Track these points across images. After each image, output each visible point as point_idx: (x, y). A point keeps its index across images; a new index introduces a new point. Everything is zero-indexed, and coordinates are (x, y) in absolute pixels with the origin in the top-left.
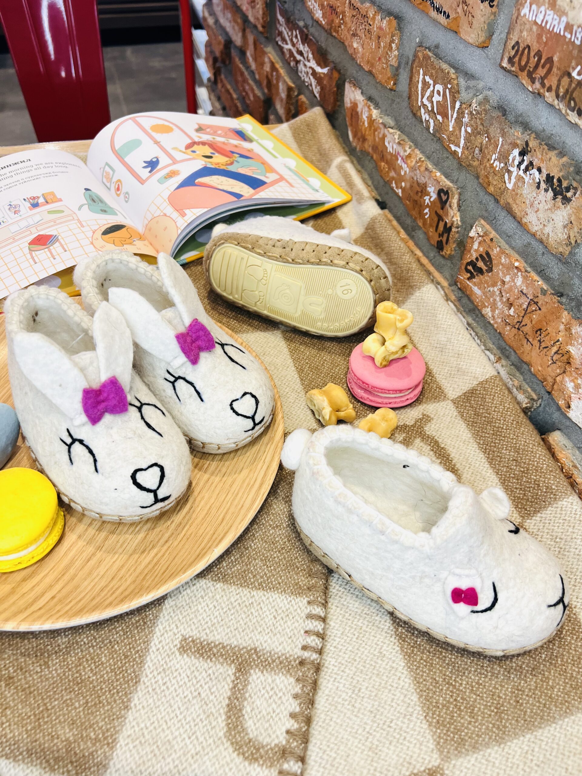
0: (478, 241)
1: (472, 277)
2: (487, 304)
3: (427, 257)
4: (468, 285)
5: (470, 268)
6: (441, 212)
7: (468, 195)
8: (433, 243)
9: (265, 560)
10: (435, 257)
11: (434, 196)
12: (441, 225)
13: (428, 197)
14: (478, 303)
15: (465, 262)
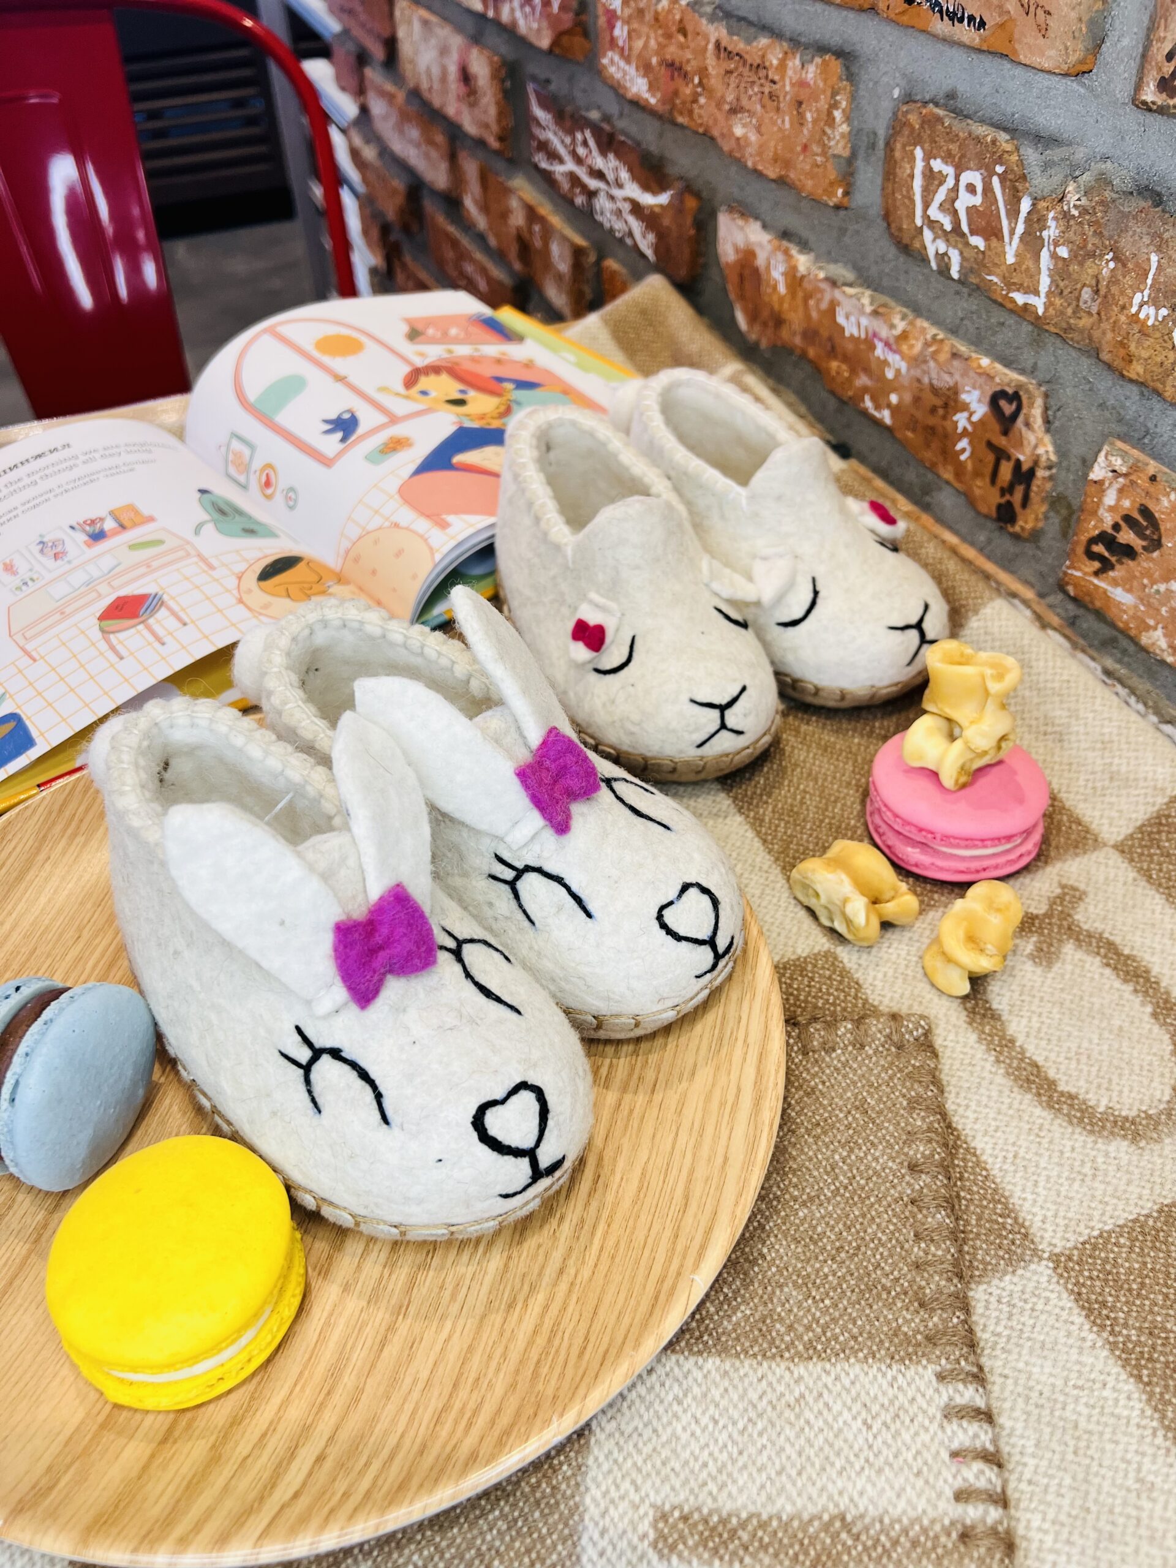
0: (1116, 486)
1: (1106, 566)
2: (1152, 622)
3: (972, 544)
4: (1097, 587)
5: (1099, 548)
6: (1002, 441)
7: (1068, 393)
8: (984, 510)
9: (805, 1284)
10: (989, 541)
11: (980, 410)
12: (1006, 471)
13: (965, 414)
14: (1126, 623)
15: (1084, 538)
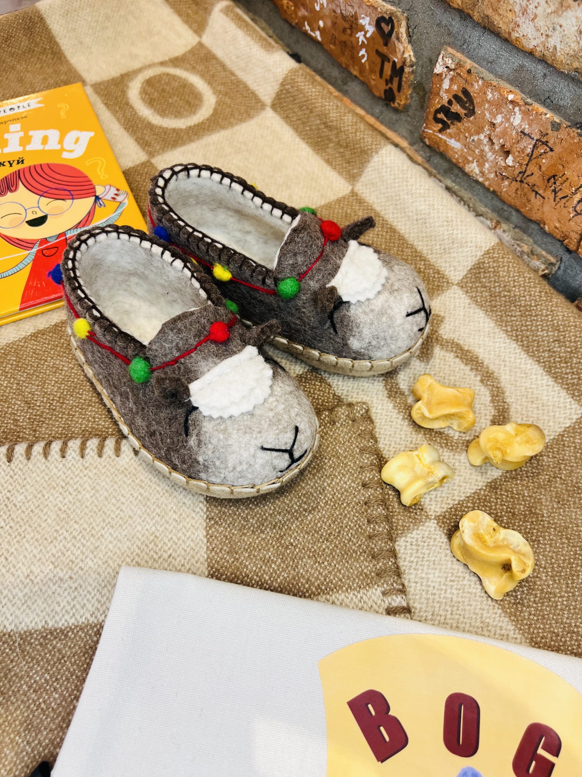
0: (449, 77)
1: (445, 127)
2: (470, 159)
3: (372, 115)
4: (440, 138)
5: (441, 116)
6: (384, 50)
7: (419, 18)
8: (377, 94)
10: (381, 113)
11: (371, 30)
12: (388, 68)
13: (363, 33)
14: (457, 159)
15: (432, 110)
